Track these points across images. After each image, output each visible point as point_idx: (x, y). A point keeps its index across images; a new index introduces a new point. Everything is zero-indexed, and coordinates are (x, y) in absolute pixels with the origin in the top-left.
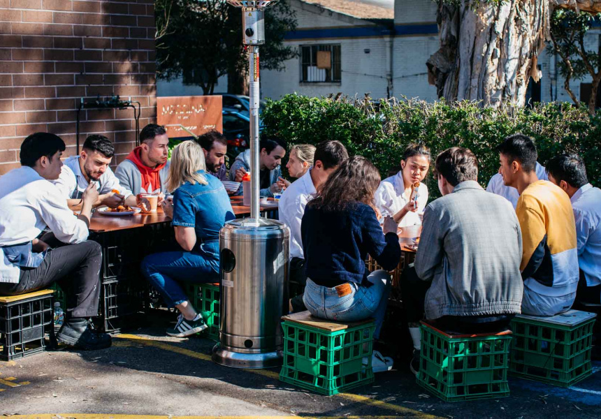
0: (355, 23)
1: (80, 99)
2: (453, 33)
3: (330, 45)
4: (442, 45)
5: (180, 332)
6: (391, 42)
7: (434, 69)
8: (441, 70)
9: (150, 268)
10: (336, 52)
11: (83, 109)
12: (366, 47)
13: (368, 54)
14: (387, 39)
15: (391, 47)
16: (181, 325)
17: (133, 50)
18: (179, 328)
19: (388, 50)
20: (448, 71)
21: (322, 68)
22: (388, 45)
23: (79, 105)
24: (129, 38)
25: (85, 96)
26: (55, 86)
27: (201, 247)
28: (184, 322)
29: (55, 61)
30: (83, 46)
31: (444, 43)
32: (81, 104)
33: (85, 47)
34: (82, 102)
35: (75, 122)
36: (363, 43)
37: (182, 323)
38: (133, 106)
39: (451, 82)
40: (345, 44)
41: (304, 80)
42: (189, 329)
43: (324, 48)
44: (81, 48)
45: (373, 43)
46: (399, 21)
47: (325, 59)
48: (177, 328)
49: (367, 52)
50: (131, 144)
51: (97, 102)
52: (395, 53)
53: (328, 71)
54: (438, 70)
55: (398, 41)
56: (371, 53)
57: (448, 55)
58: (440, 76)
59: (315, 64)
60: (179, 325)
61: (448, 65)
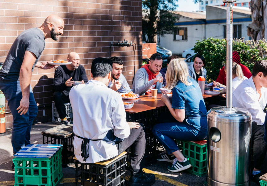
0: (192, 20)
1: (111, 42)
2: (261, 14)
3: (183, 28)
4: (254, 20)
5: (176, 169)
6: (205, 26)
7: (252, 30)
8: (255, 30)
9: (157, 132)
10: (186, 30)
11: (112, 47)
12: (196, 28)
13: (196, 31)
14: (204, 25)
15: (205, 28)
16: (176, 165)
17: (133, 21)
18: (175, 166)
19: (204, 29)
20: (259, 31)
21: (181, 35)
22: (204, 27)
23: (111, 45)
24: (132, 16)
25: (113, 41)
26: (101, 36)
27: (187, 121)
28: (178, 163)
29: (101, 25)
30: (113, 19)
31: (255, 19)
32: (112, 44)
33: (114, 20)
34: (112, 43)
35: (109, 52)
36: (195, 27)
37: (176, 163)
38: (133, 45)
39: (261, 35)
40: (189, 27)
41: (175, 39)
42: (181, 167)
43: (181, 29)
44: (112, 20)
45: (198, 26)
46: (208, 19)
47: (182, 32)
48: (173, 167)
49: (197, 29)
50: (132, 62)
51: (118, 43)
52: (207, 30)
53: (183, 36)
54: (254, 30)
55: (207, 26)
56: (198, 30)
57: (258, 24)
58: (255, 33)
59: (178, 34)
60: (175, 165)
61: (258, 28)
